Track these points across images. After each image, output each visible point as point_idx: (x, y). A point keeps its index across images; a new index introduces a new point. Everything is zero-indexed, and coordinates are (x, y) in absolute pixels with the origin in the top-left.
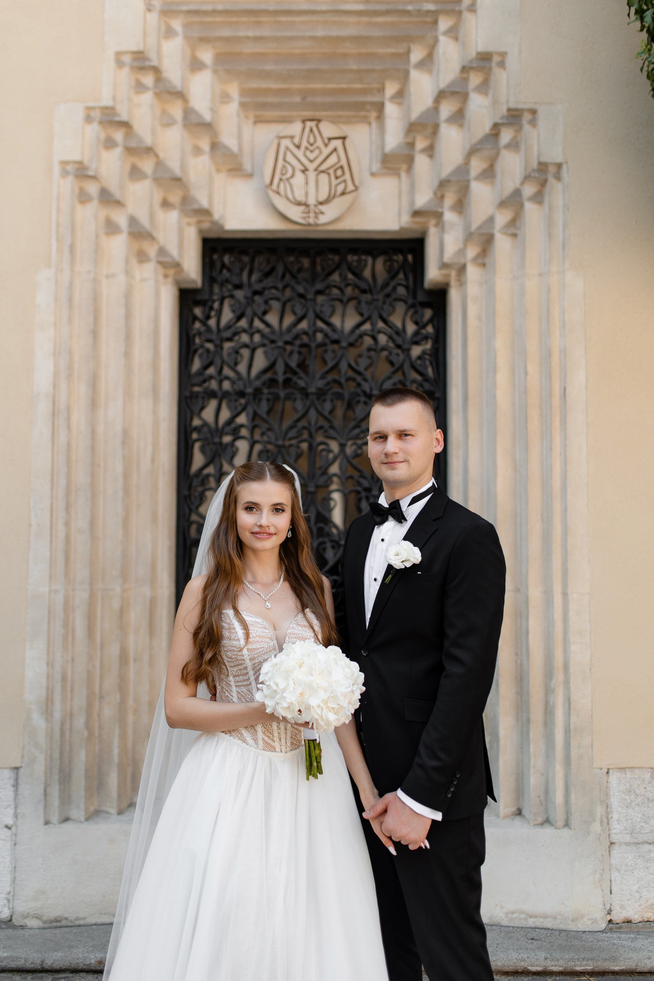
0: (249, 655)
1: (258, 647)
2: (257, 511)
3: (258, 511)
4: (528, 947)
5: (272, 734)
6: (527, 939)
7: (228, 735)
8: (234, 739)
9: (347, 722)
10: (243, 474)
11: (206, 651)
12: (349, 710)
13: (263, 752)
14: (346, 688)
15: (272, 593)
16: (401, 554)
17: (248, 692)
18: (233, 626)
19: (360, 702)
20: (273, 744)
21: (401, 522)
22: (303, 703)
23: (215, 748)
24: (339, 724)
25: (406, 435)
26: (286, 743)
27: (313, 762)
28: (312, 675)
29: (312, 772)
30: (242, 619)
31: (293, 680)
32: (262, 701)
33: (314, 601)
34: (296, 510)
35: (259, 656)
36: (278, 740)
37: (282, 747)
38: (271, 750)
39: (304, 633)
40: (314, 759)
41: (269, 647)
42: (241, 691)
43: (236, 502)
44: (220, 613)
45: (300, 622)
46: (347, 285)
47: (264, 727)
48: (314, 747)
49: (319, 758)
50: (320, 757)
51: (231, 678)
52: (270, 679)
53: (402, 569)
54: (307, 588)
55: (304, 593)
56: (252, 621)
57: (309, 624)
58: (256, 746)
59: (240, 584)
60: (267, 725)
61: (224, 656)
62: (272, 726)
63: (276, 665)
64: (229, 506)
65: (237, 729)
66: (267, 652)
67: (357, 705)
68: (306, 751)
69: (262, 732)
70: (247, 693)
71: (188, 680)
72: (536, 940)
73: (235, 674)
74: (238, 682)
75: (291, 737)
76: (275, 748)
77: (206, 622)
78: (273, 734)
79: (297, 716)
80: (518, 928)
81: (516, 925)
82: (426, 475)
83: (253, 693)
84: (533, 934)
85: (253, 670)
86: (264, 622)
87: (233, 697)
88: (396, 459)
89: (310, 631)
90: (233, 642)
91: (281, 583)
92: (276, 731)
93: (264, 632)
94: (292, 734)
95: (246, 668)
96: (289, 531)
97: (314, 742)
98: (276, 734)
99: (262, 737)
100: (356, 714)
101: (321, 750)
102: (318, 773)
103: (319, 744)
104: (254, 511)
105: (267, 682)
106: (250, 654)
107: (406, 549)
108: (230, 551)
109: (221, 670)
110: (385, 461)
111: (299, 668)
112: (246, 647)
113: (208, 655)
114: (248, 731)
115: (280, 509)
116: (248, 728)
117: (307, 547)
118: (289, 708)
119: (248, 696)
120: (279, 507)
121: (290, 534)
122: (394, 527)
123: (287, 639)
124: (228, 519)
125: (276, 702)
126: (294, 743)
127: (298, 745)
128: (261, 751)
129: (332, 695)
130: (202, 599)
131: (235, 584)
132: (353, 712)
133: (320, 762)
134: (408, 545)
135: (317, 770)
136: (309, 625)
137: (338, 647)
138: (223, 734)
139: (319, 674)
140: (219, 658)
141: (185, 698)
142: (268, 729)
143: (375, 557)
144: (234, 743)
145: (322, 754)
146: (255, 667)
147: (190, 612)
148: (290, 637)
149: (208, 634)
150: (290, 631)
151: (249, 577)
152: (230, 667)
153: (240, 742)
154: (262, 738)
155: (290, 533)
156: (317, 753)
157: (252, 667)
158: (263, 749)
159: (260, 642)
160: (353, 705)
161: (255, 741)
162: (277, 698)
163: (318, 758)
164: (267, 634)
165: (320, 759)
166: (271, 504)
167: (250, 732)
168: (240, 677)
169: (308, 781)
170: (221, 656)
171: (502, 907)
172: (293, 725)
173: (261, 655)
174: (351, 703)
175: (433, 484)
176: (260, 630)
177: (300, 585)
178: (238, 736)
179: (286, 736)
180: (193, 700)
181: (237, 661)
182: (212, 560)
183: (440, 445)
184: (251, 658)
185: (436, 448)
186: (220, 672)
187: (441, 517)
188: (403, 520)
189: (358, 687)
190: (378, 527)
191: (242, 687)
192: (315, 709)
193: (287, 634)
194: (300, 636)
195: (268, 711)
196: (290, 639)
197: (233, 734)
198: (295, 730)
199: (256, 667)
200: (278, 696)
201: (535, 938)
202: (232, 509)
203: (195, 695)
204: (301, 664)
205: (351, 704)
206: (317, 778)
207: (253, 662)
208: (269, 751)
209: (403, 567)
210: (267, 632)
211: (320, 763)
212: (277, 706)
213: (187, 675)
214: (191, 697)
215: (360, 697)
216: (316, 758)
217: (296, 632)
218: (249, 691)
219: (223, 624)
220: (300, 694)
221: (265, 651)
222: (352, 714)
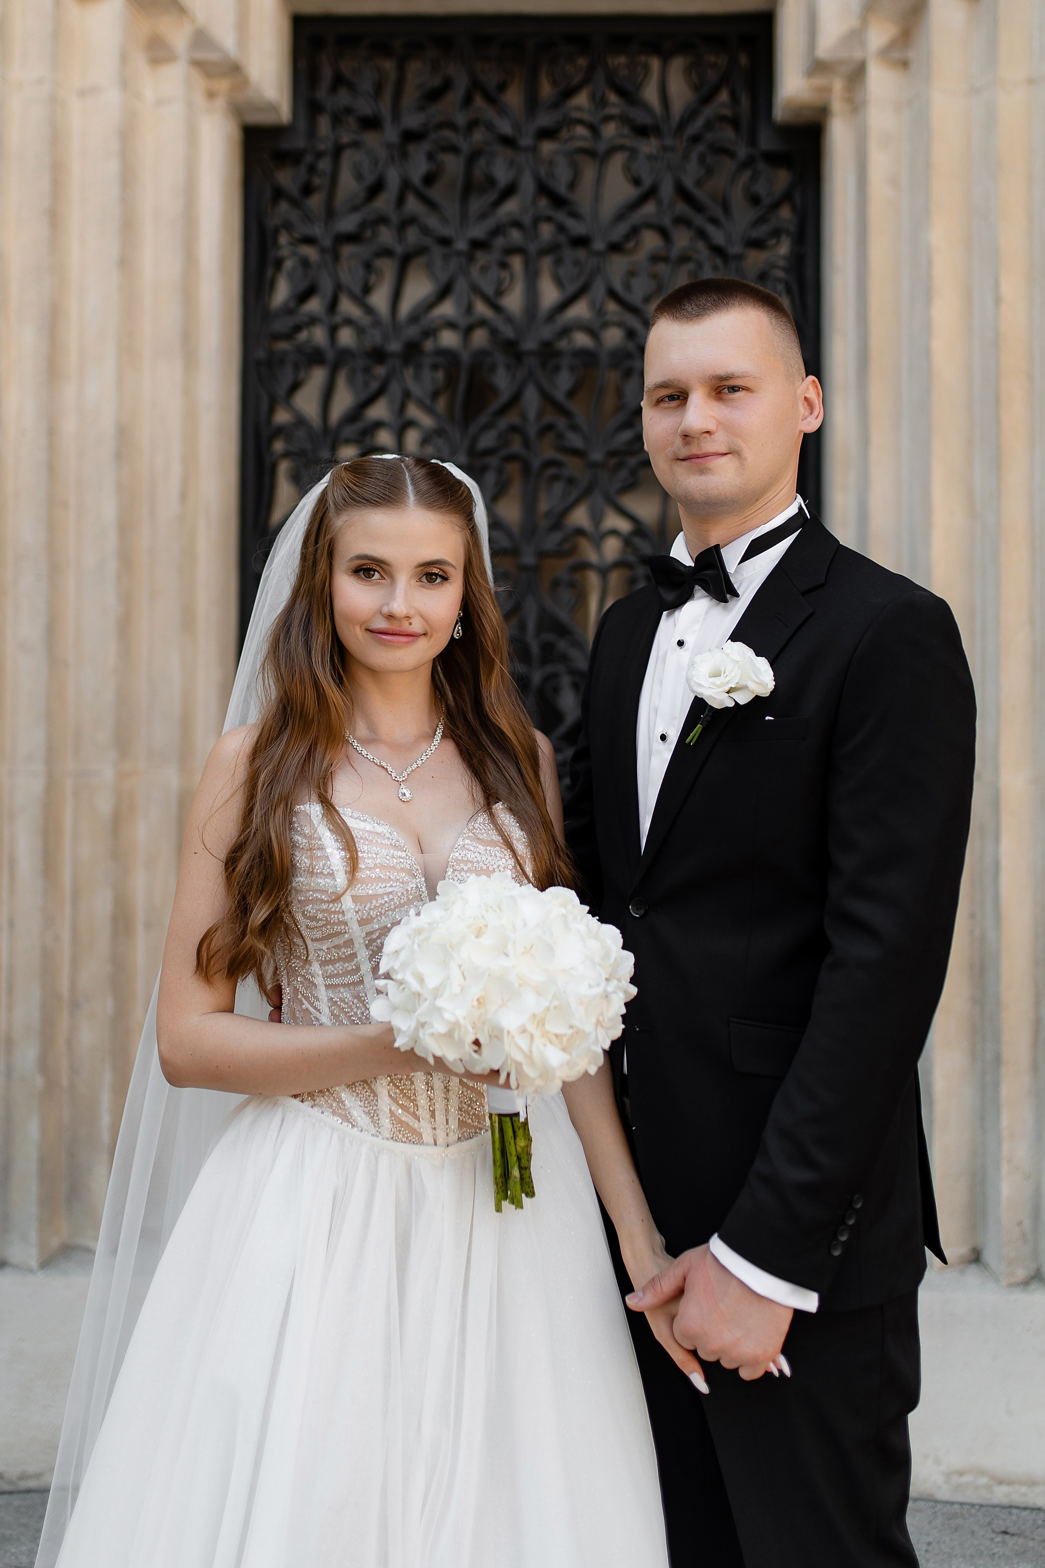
0: (357, 912)
1: (380, 891)
2: (383, 578)
3: (386, 578)
4: (996, 1550)
5: (413, 1101)
6: (993, 1531)
7: (306, 1103)
8: (322, 1113)
9: (593, 1070)
10: (349, 488)
11: (255, 903)
12: (597, 1040)
13: (391, 1143)
14: (590, 986)
15: (415, 766)
16: (724, 673)
17: (355, 1001)
18: (320, 842)
19: (624, 1023)
20: (416, 1125)
21: (725, 601)
22: (484, 1023)
23: (277, 1136)
24: (572, 1075)
25: (734, 389)
26: (447, 1123)
27: (512, 1168)
28: (506, 955)
29: (509, 1192)
30: (342, 826)
31: (460, 966)
32: (386, 1020)
33: (512, 783)
34: (476, 577)
35: (380, 913)
36: (428, 1116)
37: (438, 1132)
38: (410, 1140)
39: (490, 858)
40: (513, 1159)
41: (405, 893)
42: (340, 999)
43: (331, 554)
44: (289, 812)
45: (482, 834)
46: (607, 119)
47: (395, 1085)
48: (514, 1132)
49: (526, 1157)
50: (529, 1155)
51: (316, 968)
52: (405, 966)
53: (727, 709)
54: (496, 753)
55: (489, 763)
56: (365, 831)
57: (503, 839)
58: (374, 1131)
59: (341, 744)
60: (402, 1079)
61: (300, 915)
62: (412, 1083)
63: (419, 931)
64: (315, 563)
65: (328, 1090)
66: (401, 905)
67: (618, 1030)
68: (494, 1142)
69: (390, 1096)
70: (353, 1002)
71: (211, 973)
72: (1013, 1535)
73: (325, 958)
74: (331, 976)
75: (460, 1109)
76: (420, 1135)
77: (255, 833)
78: (416, 1101)
79: (471, 1055)
80: (973, 1505)
81: (969, 1500)
82: (781, 487)
83: (367, 1003)
84: (1004, 1520)
85: (367, 947)
86: (395, 833)
87: (320, 1013)
88: (709, 446)
89: (505, 855)
90: (320, 881)
91: (436, 743)
92: (422, 1094)
93: (393, 857)
94: (462, 1102)
95: (350, 943)
96: (456, 624)
97: (514, 1118)
98: (422, 1101)
99: (390, 1110)
100: (613, 1053)
101: (529, 1140)
102: (523, 1195)
103: (526, 1124)
104: (374, 578)
105: (397, 973)
106: (359, 910)
107: (737, 662)
108: (316, 669)
109: (291, 949)
110: (684, 452)
111: (477, 937)
112: (348, 891)
113: (260, 914)
114: (355, 1094)
115: (436, 575)
116: (356, 1087)
117: (501, 662)
118: (449, 1035)
119: (355, 1010)
120: (436, 571)
121: (459, 630)
122: (707, 612)
123: (449, 873)
124: (310, 592)
125: (418, 1021)
126: (466, 1122)
127: (476, 1127)
128: (386, 1142)
129: (556, 1003)
130: (246, 781)
131: (326, 749)
132: (607, 1046)
133: (528, 1168)
134: (741, 650)
135: (522, 1188)
136: (501, 841)
137: (571, 889)
138: (296, 1102)
139: (524, 953)
140: (288, 920)
141: (205, 1014)
142: (404, 1089)
143: (661, 685)
144: (322, 1123)
145: (533, 1150)
146: (372, 941)
147: (218, 810)
148: (456, 870)
149: (261, 862)
150: (457, 854)
151: (361, 729)
152: (312, 940)
153: (338, 1120)
154: (388, 1111)
155: (459, 627)
156: (520, 1146)
157: (365, 941)
158: (392, 1138)
159: (384, 881)
160: (608, 1029)
161: (372, 1117)
162: (420, 1010)
163: (524, 1158)
164: (402, 860)
165: (529, 1160)
166: (416, 564)
167: (360, 1096)
168: (338, 965)
169: (498, 1214)
170: (290, 912)
171: (937, 1461)
172: (465, 1080)
173: (386, 911)
174: (603, 1023)
175: (800, 508)
176: (384, 852)
177: (480, 746)
178: (332, 1105)
179: (447, 1105)
180: (224, 1020)
181: (329, 927)
182: (273, 687)
183: (816, 413)
184: (362, 919)
185: (805, 422)
186: (290, 952)
187: (821, 586)
188: (728, 596)
189: (620, 985)
190: (668, 615)
191: (342, 990)
192: (513, 1037)
193: (449, 862)
194: (482, 867)
195: (400, 1042)
196: (456, 873)
197: (321, 1100)
198: (469, 1092)
199: (375, 940)
200: (423, 1008)
201: (1010, 1530)
202: (322, 571)
203: (230, 1009)
204: (480, 928)
205: (602, 1026)
206: (522, 1207)
207: (368, 928)
208: (405, 1142)
209: (731, 704)
210: (400, 857)
211: (528, 1170)
212: (421, 1030)
213: (209, 960)
214: (218, 1014)
215: (623, 1011)
216: (519, 1159)
217: (471, 856)
218: (358, 998)
219: (297, 837)
220: (478, 1000)
221: (396, 901)
222: (604, 1051)
